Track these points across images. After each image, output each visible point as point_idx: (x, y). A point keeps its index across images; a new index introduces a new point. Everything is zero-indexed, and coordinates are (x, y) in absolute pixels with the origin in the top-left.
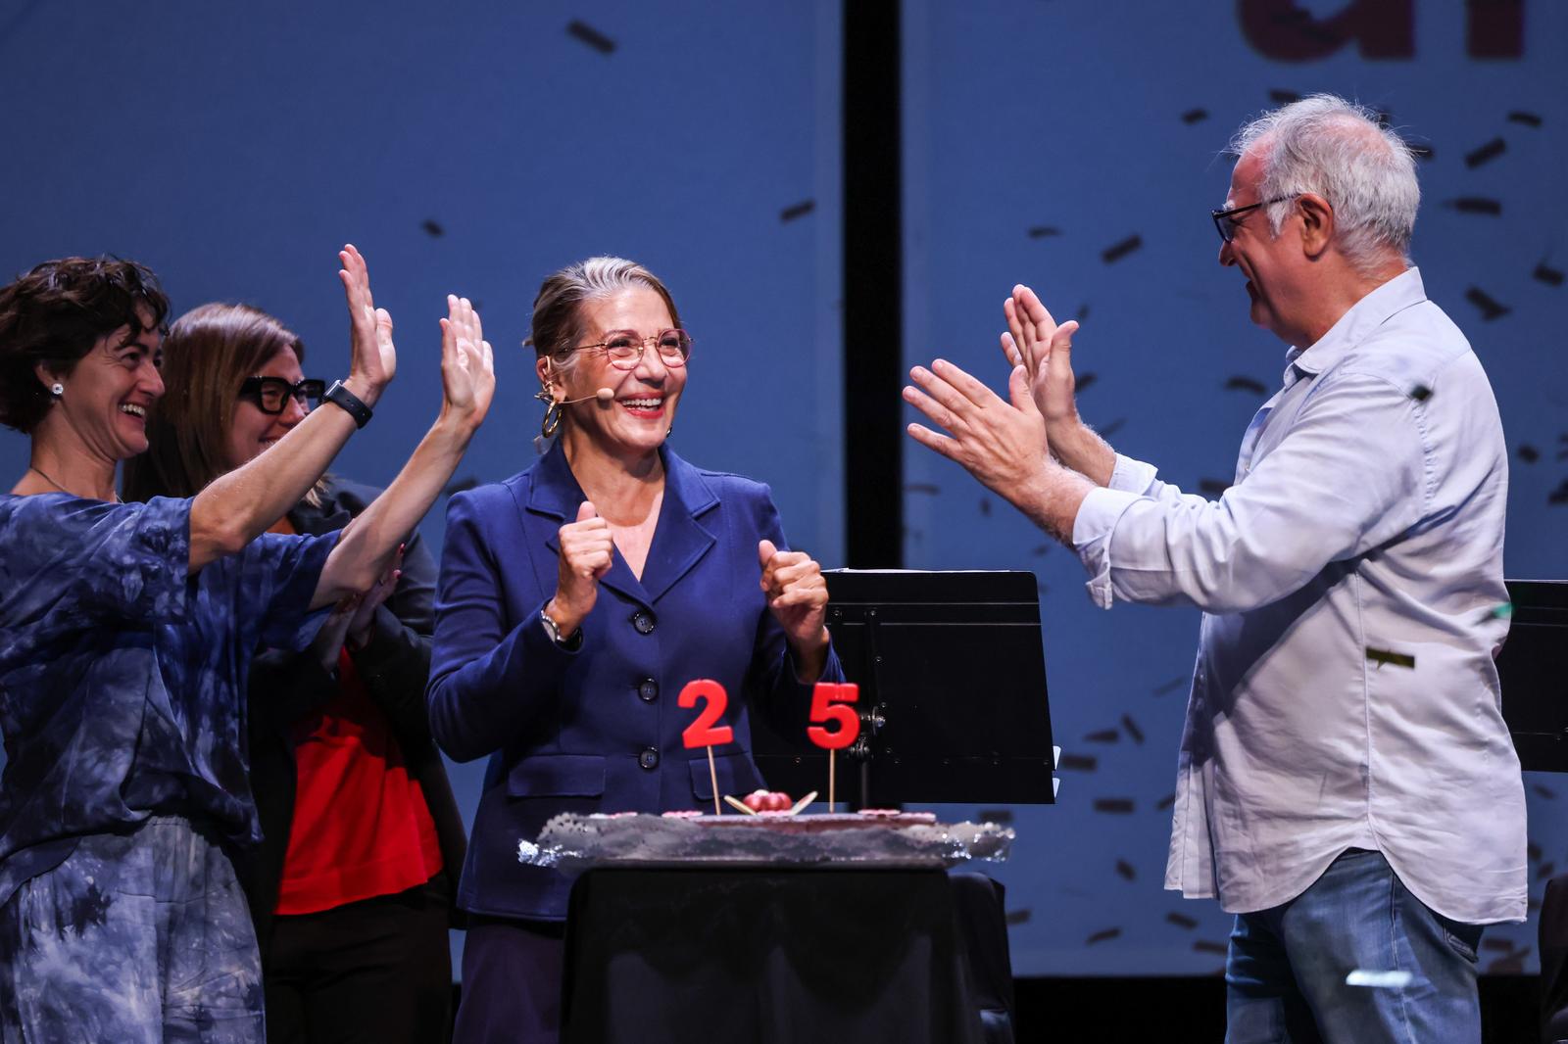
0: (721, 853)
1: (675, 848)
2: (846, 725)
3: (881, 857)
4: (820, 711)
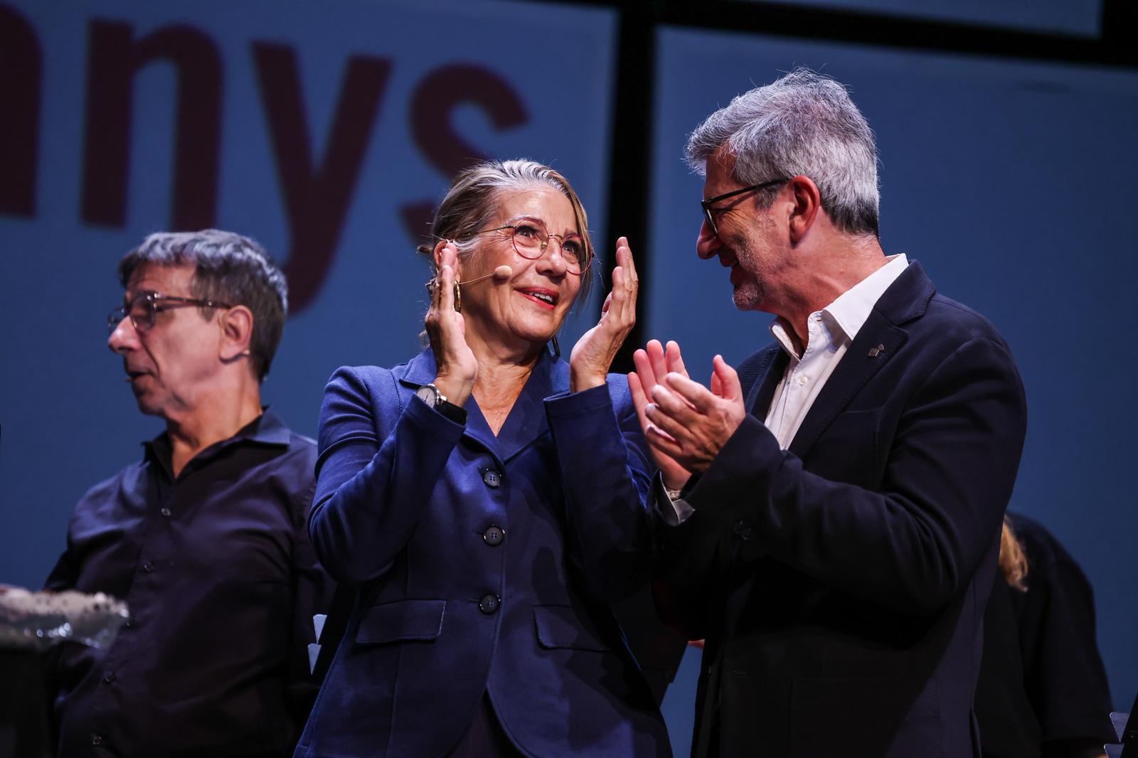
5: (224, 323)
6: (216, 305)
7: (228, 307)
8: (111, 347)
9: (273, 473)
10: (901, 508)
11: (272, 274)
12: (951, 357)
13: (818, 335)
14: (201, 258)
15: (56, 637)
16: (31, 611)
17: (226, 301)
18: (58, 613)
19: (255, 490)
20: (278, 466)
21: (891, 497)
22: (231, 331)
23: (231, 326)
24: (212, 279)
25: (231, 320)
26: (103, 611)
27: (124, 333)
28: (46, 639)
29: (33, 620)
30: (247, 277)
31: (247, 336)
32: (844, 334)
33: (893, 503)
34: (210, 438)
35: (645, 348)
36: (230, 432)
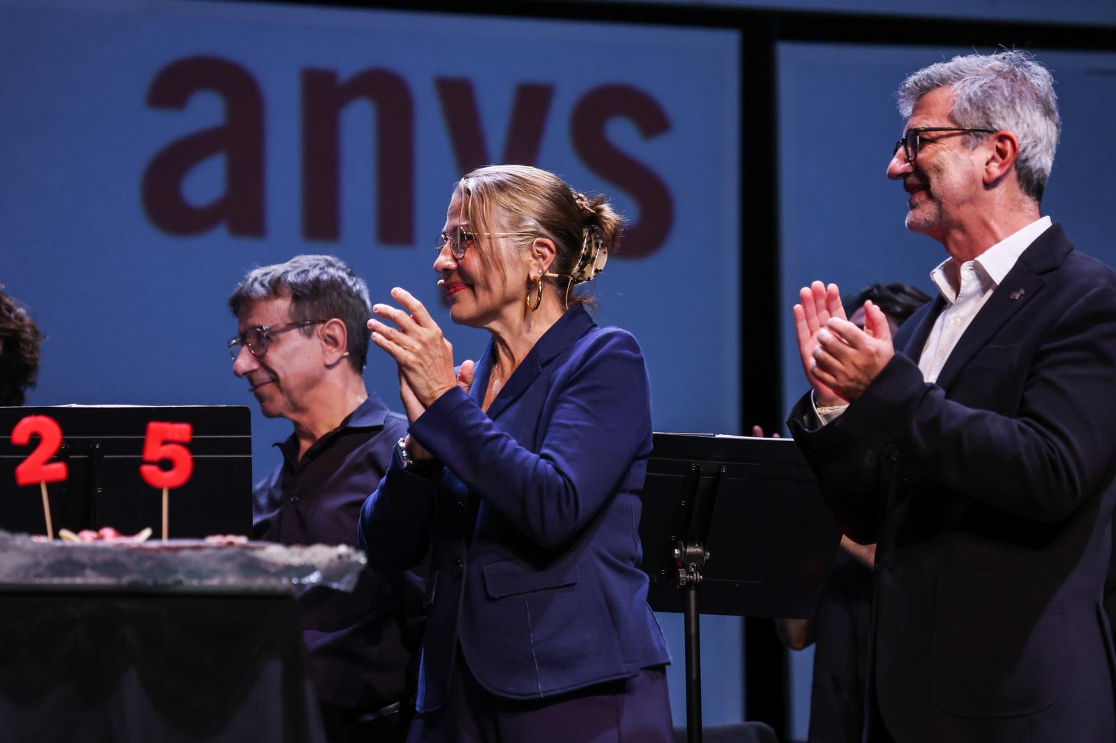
0: (73, 574)
1: (26, 569)
2: (179, 464)
3: (233, 580)
4: (154, 451)
5: (323, 336)
6: (314, 322)
7: (324, 322)
8: (236, 373)
9: (370, 450)
10: (1031, 430)
11: (355, 285)
12: (1081, 301)
13: (970, 282)
14: (293, 286)
15: (308, 584)
16: (286, 563)
17: (321, 318)
18: (308, 563)
19: (357, 468)
20: (375, 443)
21: (1025, 422)
22: (329, 340)
23: (329, 336)
24: (307, 304)
25: (328, 331)
26: (345, 559)
27: (244, 361)
28: (300, 586)
29: (289, 570)
30: (335, 294)
31: (344, 343)
32: (991, 282)
33: (1024, 426)
34: (323, 431)
35: (810, 287)
36: (337, 423)
